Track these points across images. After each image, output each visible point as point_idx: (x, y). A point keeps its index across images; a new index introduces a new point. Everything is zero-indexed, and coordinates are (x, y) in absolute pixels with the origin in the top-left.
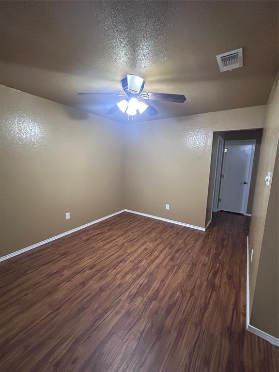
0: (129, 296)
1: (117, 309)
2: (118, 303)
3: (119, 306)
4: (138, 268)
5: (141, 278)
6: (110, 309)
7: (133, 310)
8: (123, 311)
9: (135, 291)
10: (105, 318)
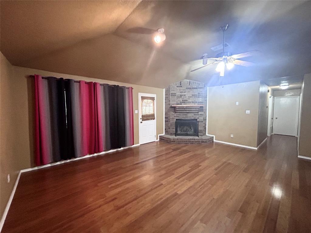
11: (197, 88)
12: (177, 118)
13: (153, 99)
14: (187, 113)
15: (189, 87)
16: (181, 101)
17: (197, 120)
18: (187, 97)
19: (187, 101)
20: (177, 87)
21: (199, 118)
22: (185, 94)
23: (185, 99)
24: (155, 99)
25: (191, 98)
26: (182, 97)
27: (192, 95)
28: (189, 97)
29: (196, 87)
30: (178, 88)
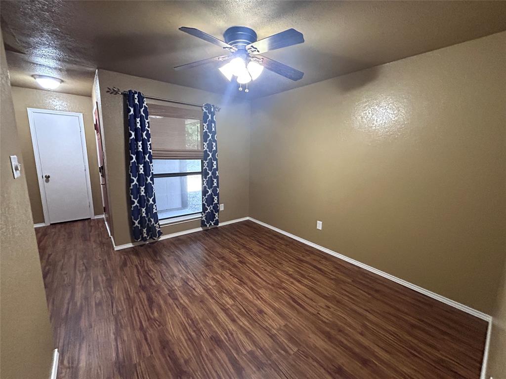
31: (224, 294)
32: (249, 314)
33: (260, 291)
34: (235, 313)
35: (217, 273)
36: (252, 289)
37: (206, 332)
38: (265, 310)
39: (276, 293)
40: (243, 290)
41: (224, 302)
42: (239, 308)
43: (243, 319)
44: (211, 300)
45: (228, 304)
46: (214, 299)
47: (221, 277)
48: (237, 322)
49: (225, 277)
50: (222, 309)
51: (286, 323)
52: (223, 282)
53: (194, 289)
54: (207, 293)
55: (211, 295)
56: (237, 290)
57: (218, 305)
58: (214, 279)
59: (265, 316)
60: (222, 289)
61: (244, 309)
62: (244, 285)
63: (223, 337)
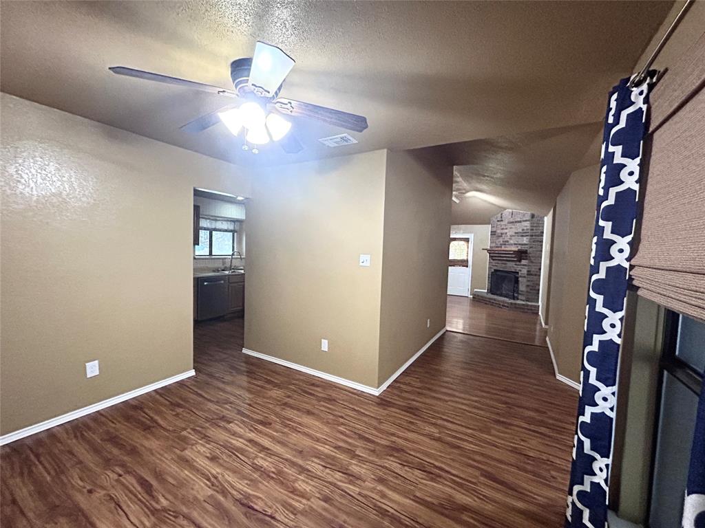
0: (351, 482)
1: (377, 497)
2: (365, 497)
3: (373, 495)
4: (280, 473)
5: (309, 468)
6: (379, 507)
7: (375, 475)
8: (380, 487)
9: (338, 475)
10: (395, 512)
11: (520, 222)
12: (495, 268)
13: (467, 240)
14: (507, 260)
15: (512, 220)
16: (502, 242)
17: (518, 273)
18: (509, 237)
19: (508, 242)
20: (498, 221)
21: (520, 271)
22: (506, 231)
23: (506, 239)
24: (471, 240)
25: (513, 238)
26: (503, 235)
27: (516, 233)
28: (511, 236)
29: (519, 220)
30: (499, 223)
31: (273, 470)
32: (232, 453)
33: (210, 492)
34: (251, 450)
35: (304, 513)
36: (224, 492)
37: (278, 427)
38: (207, 462)
39: (176, 497)
40: (243, 486)
41: (269, 459)
42: (246, 457)
43: (238, 444)
44: (289, 456)
45: (262, 458)
46: (286, 460)
47: (291, 505)
48: (247, 440)
49: (283, 506)
50: (268, 449)
51: (183, 453)
52: (280, 492)
53: (326, 467)
54: (301, 466)
55: (293, 464)
56: (253, 483)
57: (275, 452)
58: (303, 495)
59: (208, 455)
60: (279, 478)
61: (239, 457)
62: (240, 496)
63: (260, 427)
